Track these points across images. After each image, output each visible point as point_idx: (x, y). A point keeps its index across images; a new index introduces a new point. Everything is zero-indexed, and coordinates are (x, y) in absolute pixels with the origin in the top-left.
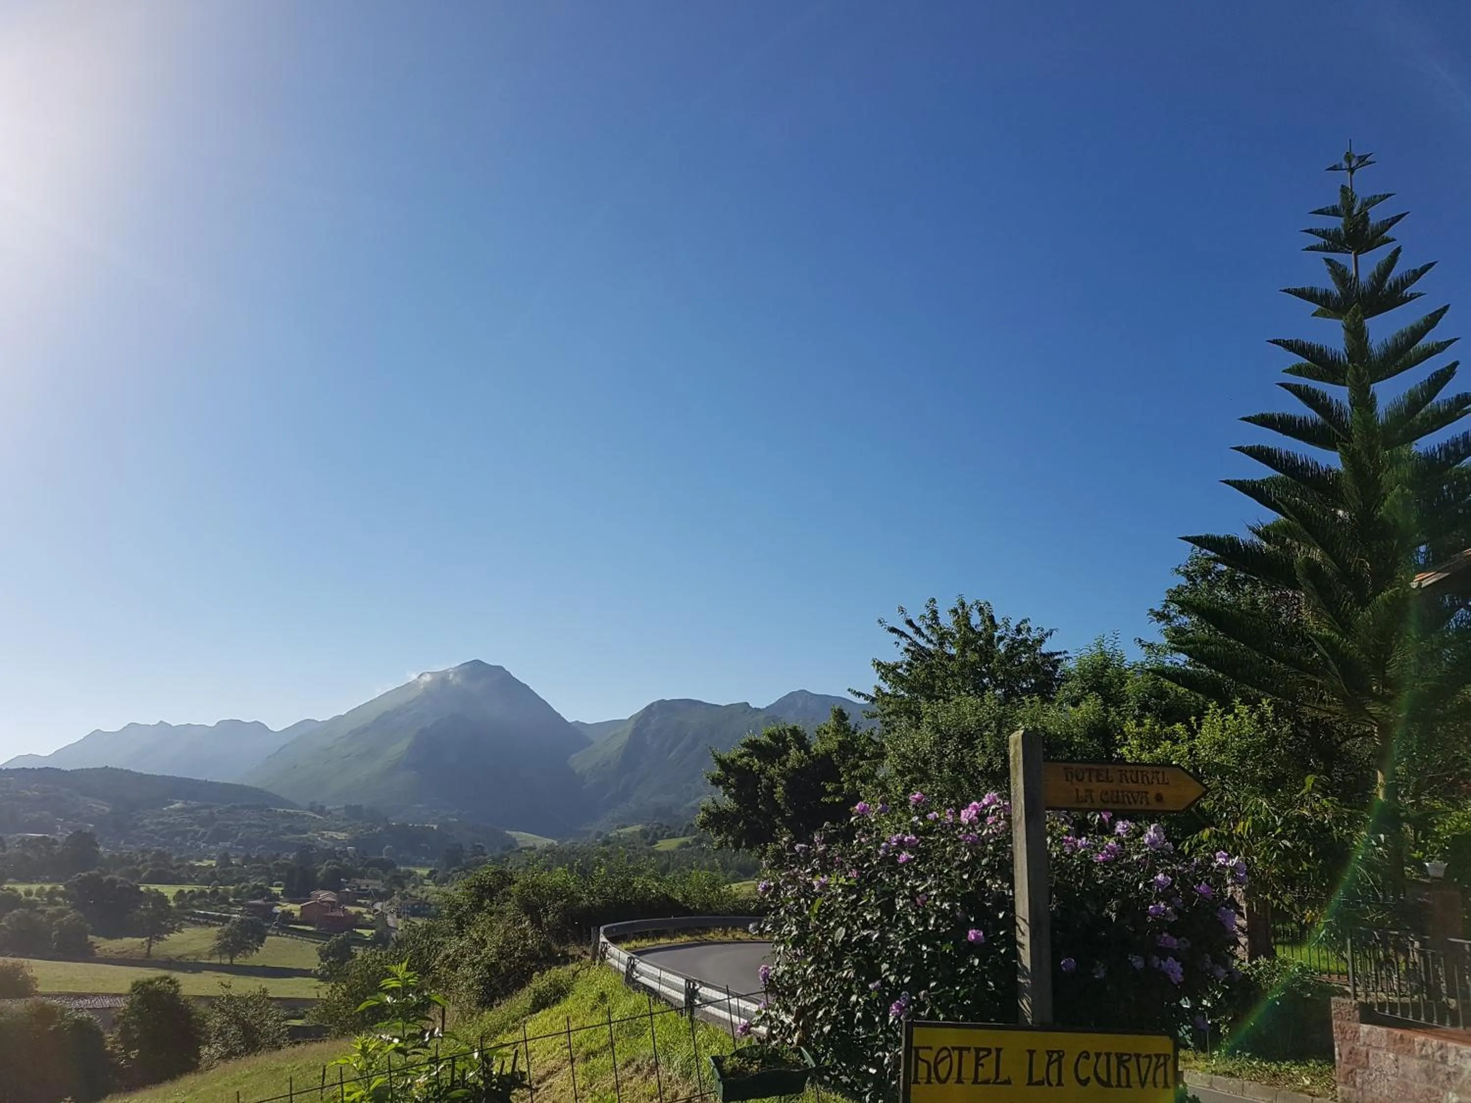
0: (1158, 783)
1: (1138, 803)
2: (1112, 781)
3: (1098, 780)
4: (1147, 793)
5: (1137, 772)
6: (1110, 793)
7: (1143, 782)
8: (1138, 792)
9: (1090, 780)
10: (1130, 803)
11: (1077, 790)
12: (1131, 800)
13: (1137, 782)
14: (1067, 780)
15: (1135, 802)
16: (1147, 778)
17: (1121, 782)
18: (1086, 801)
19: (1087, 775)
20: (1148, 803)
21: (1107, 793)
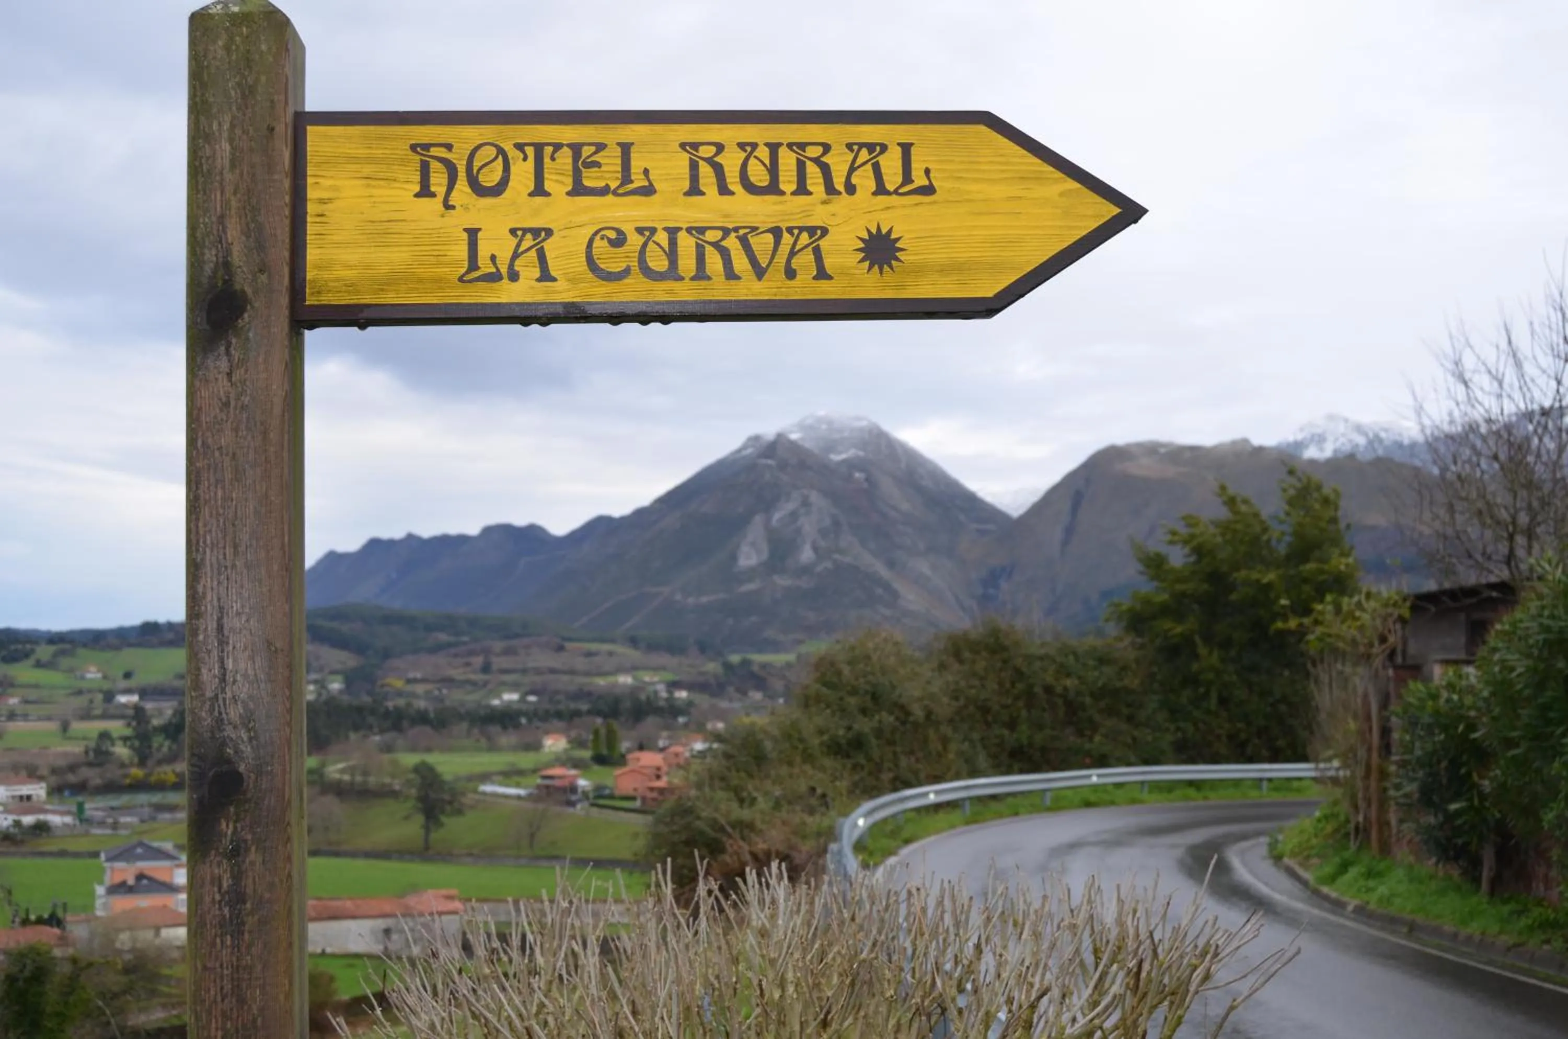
0: (881, 190)
1: (776, 274)
2: (648, 191)
3: (579, 189)
4: (818, 232)
5: (774, 148)
6: (634, 241)
7: (802, 189)
8: (776, 232)
9: (539, 190)
10: (731, 274)
11: (473, 233)
12: (740, 263)
13: (773, 188)
14: (425, 192)
15: (760, 272)
16: (826, 170)
17: (695, 190)
18: (514, 276)
19: (522, 172)
20: (822, 274)
21: (619, 241)
